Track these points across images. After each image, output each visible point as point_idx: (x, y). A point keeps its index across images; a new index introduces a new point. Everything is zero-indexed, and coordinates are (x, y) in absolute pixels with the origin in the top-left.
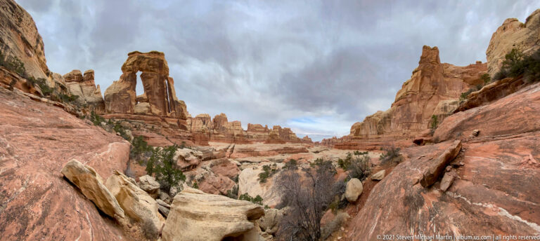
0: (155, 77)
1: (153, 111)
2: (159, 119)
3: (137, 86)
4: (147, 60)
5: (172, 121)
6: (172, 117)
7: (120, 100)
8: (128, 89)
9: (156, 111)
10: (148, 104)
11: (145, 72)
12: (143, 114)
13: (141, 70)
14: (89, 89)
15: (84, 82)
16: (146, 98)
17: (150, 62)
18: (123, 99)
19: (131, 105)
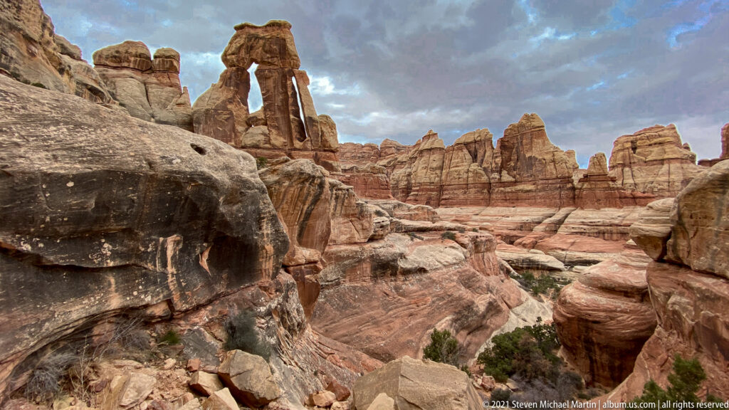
0: (275, 75)
1: (273, 141)
2: (282, 153)
3: (249, 94)
4: (261, 42)
6: (305, 149)
7: (216, 122)
8: (231, 101)
9: (278, 140)
10: (264, 128)
11: (265, 67)
12: (256, 147)
13: (257, 63)
14: (164, 93)
15: (153, 74)
16: (263, 117)
17: (267, 45)
18: (221, 121)
19: (234, 132)
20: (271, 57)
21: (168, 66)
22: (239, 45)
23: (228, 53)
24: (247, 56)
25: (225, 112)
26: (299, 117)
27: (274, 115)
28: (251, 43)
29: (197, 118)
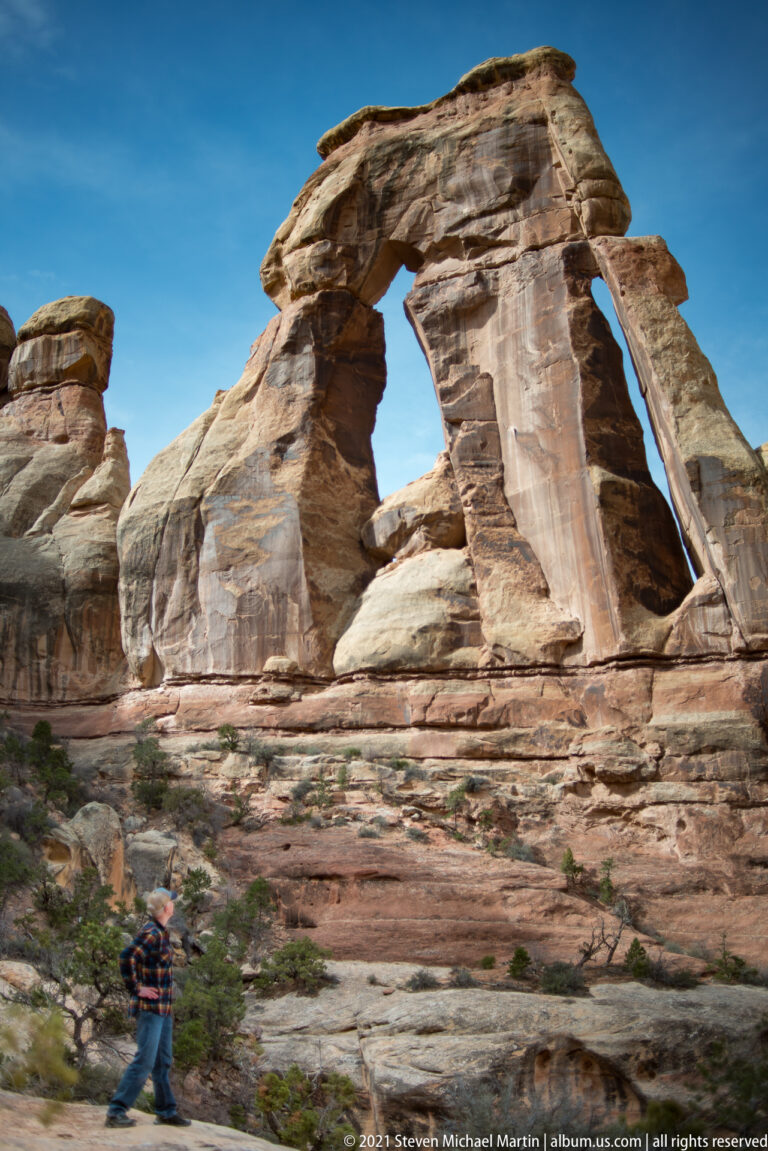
1: (497, 629)
2: (552, 692)
3: (380, 407)
5: (694, 696)
6: (695, 656)
11: (450, 264)
12: (406, 665)
13: (416, 263)
14: (28, 470)
15: (10, 405)
16: (442, 504)
17: (460, 166)
18: (240, 550)
19: (296, 599)
20: (483, 214)
21: (65, 360)
22: (333, 197)
23: (286, 246)
24: (370, 239)
25: (258, 506)
26: (644, 476)
27: (500, 483)
28: (387, 177)
29: (136, 547)
